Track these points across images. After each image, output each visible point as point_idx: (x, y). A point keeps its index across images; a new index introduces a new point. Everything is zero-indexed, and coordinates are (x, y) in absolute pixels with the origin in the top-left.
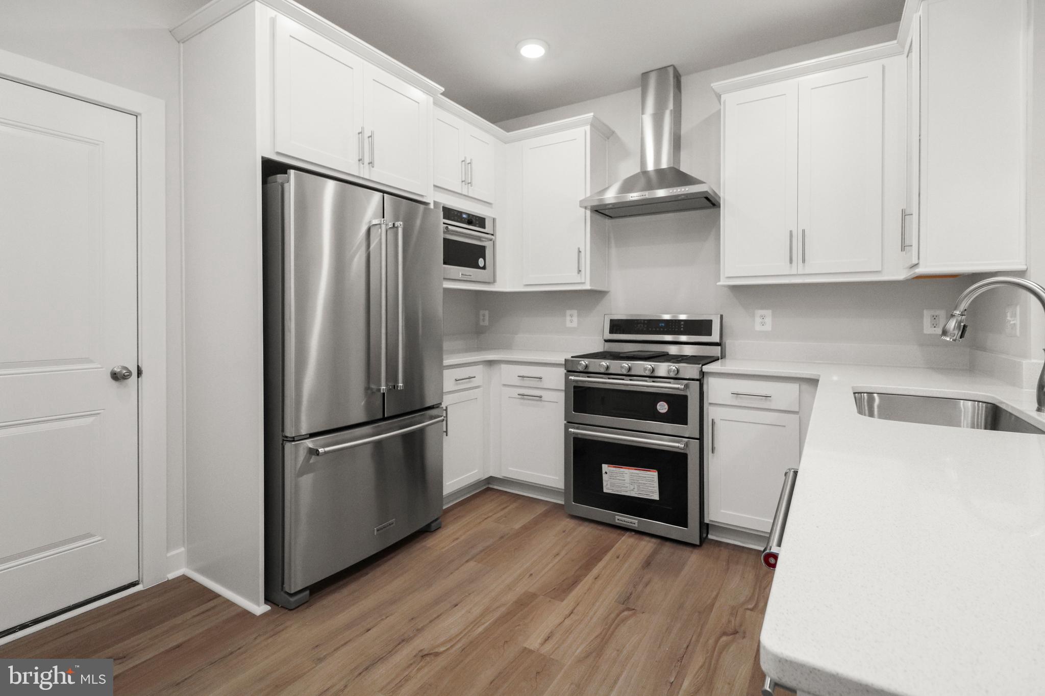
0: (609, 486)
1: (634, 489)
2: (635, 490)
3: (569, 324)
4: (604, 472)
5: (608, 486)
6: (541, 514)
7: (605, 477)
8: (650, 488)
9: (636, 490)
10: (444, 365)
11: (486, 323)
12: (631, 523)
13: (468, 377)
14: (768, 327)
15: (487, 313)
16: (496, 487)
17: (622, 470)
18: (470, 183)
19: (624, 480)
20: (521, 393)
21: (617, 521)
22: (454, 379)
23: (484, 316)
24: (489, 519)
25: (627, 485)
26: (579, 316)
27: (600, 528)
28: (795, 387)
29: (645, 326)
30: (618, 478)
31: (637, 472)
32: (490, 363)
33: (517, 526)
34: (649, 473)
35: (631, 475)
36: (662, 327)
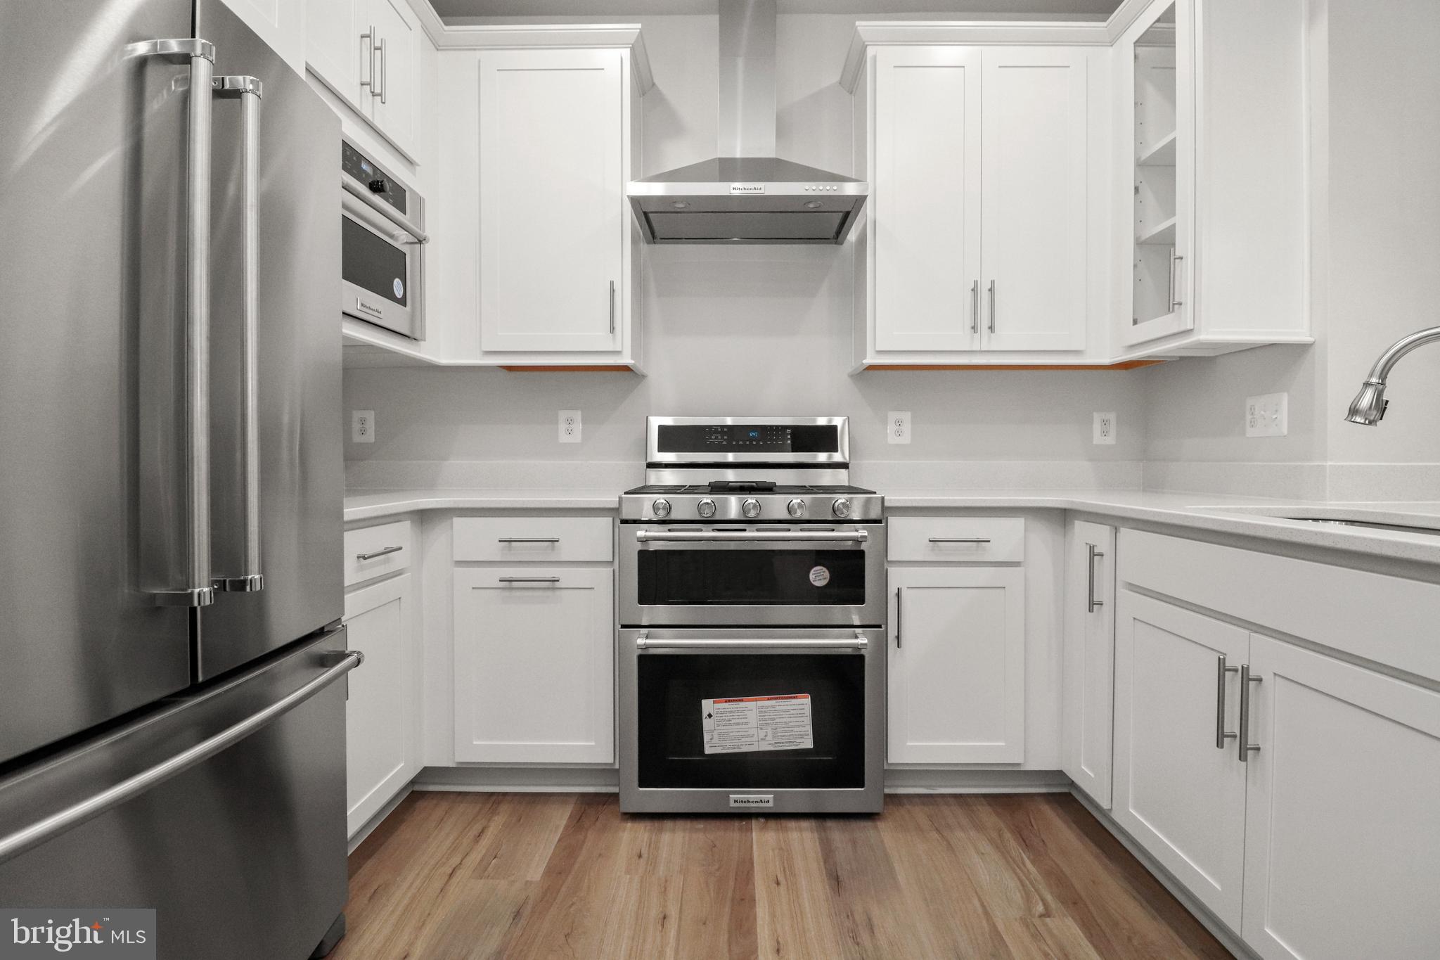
0: (716, 740)
1: (766, 736)
2: (767, 738)
3: (564, 438)
4: (705, 714)
5: (713, 741)
6: (567, 827)
7: (707, 724)
8: (795, 729)
9: (769, 737)
10: (346, 518)
11: (370, 437)
12: (761, 801)
13: (381, 549)
14: (906, 439)
15: (370, 416)
16: (431, 788)
17: (742, 704)
18: (380, 95)
19: (746, 724)
20: (507, 576)
21: (732, 804)
22: (356, 556)
23: (363, 421)
24: (459, 873)
25: (751, 732)
26: (584, 421)
27: (700, 825)
28: (1018, 523)
29: (726, 437)
30: (733, 721)
31: (773, 702)
32: (424, 518)
33: (535, 871)
34: (794, 701)
35: (761, 712)
36: (753, 439)
